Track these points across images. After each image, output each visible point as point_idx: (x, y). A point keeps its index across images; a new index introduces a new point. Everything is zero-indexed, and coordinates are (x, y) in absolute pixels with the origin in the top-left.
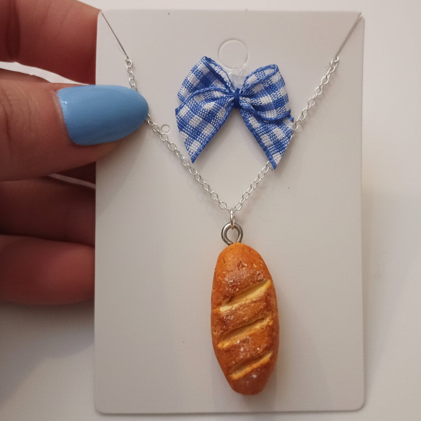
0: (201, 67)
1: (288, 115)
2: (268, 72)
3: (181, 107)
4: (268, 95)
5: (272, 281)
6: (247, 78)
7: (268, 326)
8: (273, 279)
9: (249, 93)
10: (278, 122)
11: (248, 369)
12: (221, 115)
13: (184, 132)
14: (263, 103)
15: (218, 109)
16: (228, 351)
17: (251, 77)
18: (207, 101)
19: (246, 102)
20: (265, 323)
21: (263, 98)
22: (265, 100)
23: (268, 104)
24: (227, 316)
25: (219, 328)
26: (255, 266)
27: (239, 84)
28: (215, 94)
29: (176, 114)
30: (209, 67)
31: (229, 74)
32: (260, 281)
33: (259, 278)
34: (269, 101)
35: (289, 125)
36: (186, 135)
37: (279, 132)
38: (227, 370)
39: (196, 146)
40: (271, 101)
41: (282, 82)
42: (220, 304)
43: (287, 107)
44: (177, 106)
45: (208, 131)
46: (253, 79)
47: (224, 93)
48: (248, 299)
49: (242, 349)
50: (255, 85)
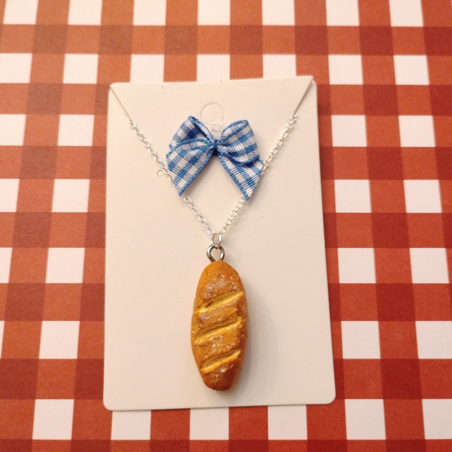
0: (189, 124)
1: (257, 159)
2: (240, 126)
3: (170, 153)
4: (241, 144)
5: (244, 292)
6: (224, 131)
7: (238, 328)
8: (246, 290)
9: (226, 142)
10: (250, 165)
11: (218, 364)
12: (204, 159)
13: (174, 172)
14: (237, 150)
15: (201, 155)
16: (203, 346)
17: (227, 130)
18: (193, 149)
19: (223, 149)
20: (235, 325)
21: (237, 146)
22: (239, 147)
23: (241, 150)
24: (204, 316)
25: (197, 326)
26: (231, 278)
27: (218, 136)
28: (198, 144)
29: (167, 158)
30: (195, 125)
31: (210, 129)
32: (234, 290)
33: (234, 288)
34: (241, 148)
35: (259, 166)
36: (174, 174)
37: (250, 172)
38: (201, 364)
39: (183, 183)
40: (243, 148)
41: (251, 133)
42: (199, 307)
43: (256, 152)
44: (167, 152)
45: (193, 171)
46: (229, 131)
47: (206, 143)
48: (223, 305)
49: (214, 346)
50: (230, 136)
